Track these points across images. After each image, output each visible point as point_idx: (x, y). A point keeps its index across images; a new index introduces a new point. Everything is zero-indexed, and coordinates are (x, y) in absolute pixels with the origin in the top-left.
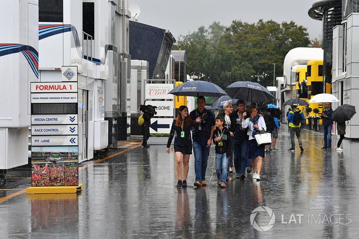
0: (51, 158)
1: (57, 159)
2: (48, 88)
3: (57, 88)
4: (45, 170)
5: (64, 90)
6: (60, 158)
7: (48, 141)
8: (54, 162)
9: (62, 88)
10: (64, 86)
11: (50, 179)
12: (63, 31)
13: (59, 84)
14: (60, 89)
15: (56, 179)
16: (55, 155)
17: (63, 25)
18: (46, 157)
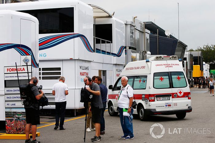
0: (17, 116)
1: (20, 116)
2: (14, 70)
3: (19, 70)
4: (13, 124)
5: (23, 71)
6: (22, 116)
7: (15, 105)
8: (19, 118)
9: (22, 70)
10: (24, 68)
11: (16, 130)
12: (74, 37)
13: (20, 67)
14: (21, 71)
15: (20, 129)
16: (19, 114)
17: (74, 34)
18: (14, 115)
